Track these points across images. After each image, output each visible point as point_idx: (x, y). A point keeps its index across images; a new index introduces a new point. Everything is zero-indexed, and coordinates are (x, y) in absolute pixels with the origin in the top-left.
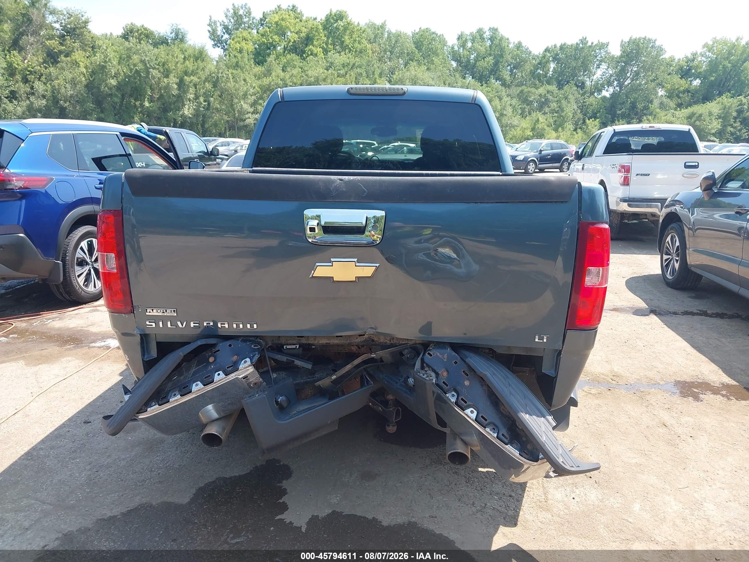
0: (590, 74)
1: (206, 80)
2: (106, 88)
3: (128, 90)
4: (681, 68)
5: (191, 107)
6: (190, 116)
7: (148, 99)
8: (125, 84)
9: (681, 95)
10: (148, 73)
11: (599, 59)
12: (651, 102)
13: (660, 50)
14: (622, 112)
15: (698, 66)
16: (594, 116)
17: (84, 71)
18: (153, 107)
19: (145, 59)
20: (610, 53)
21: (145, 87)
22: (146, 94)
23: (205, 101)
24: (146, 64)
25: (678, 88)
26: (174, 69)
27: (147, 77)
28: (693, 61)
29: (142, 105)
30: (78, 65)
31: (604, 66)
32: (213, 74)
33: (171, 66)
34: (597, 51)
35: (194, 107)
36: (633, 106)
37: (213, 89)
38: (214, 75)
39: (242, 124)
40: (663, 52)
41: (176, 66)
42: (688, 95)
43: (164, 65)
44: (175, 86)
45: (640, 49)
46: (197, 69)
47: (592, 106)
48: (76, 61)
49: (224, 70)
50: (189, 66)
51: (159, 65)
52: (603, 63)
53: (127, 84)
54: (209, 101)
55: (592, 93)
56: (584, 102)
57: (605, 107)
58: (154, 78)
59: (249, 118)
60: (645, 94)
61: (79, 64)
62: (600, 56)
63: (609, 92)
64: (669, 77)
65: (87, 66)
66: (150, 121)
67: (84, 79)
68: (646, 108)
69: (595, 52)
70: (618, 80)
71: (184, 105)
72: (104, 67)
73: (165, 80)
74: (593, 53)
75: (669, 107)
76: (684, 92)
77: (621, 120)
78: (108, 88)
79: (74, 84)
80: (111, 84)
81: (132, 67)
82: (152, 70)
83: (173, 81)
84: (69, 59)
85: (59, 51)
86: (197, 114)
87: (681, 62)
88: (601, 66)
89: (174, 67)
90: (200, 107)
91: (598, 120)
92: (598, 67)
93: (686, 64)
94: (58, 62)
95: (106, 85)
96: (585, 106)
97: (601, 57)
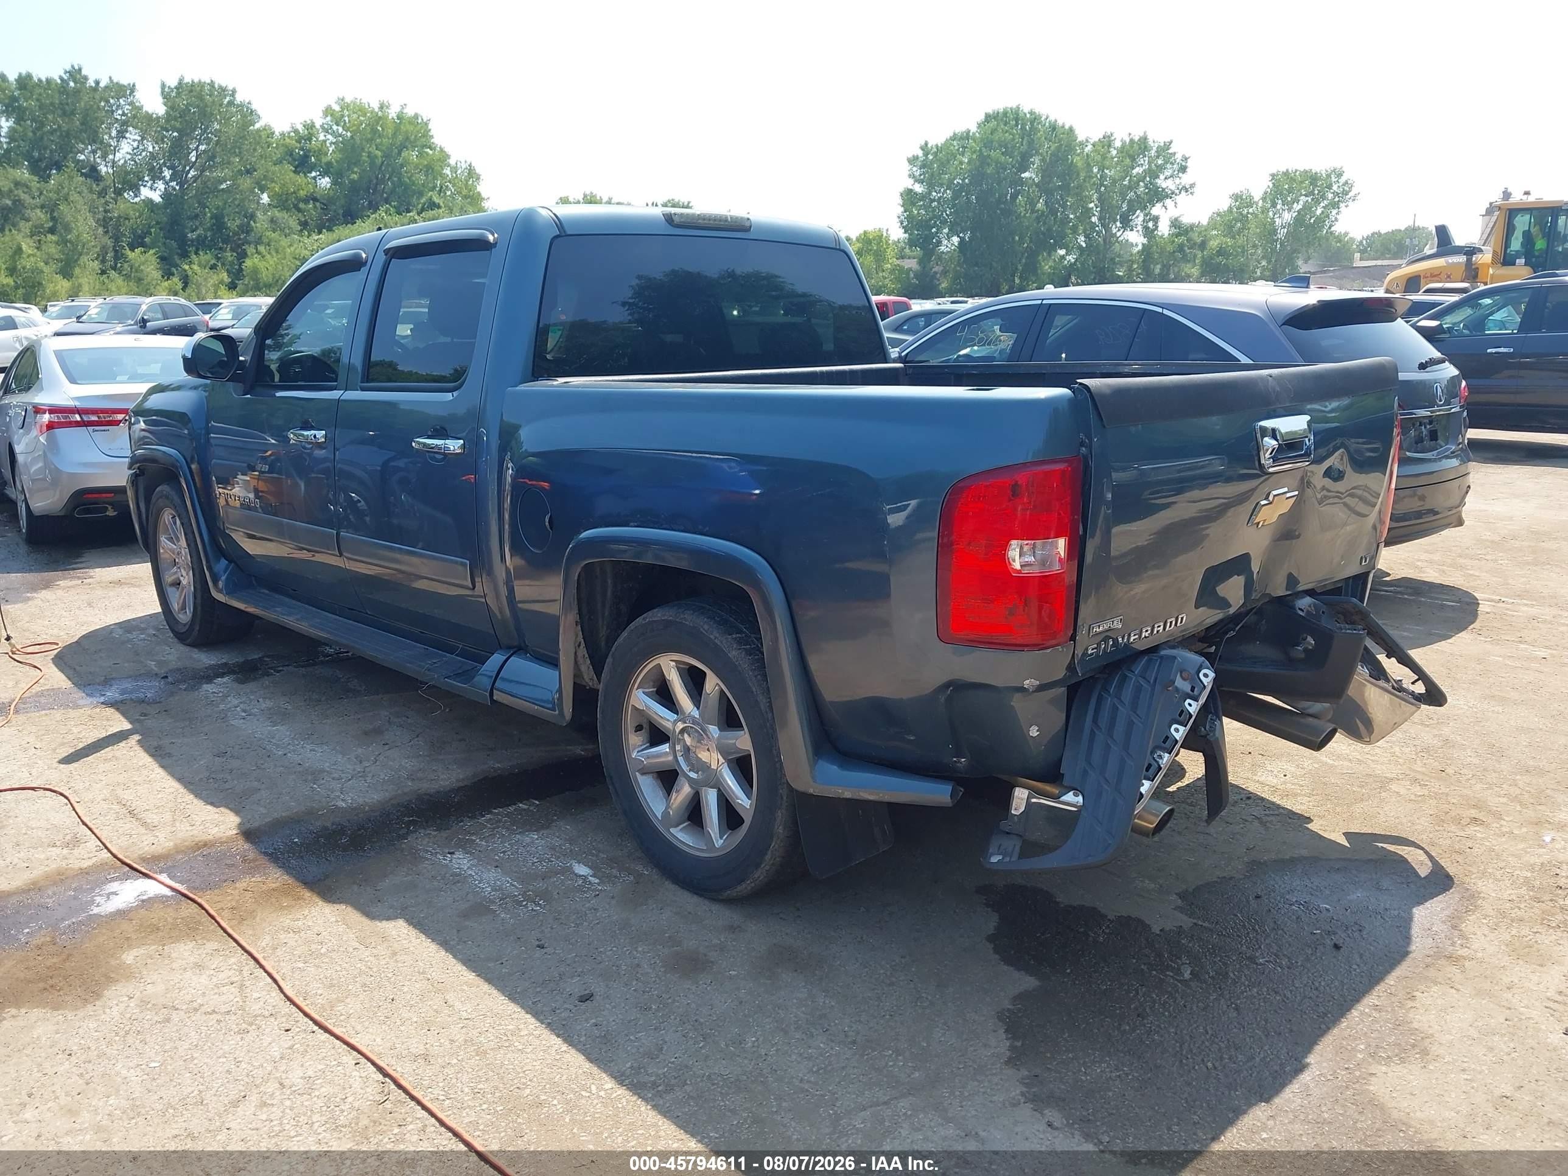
0: (106, 150)
4: (290, 153)
9: (302, 205)
11: (119, 117)
12: (252, 217)
13: (248, 114)
14: (199, 236)
15: (320, 150)
16: (138, 242)
20: (140, 108)
25: (294, 192)
28: (310, 139)
31: (133, 135)
34: (112, 101)
36: (219, 223)
40: (254, 117)
42: (315, 207)
45: (206, 106)
47: (129, 220)
52: (131, 129)
55: (119, 193)
56: (106, 211)
57: (158, 223)
60: (235, 199)
62: (120, 112)
63: (158, 192)
64: (277, 168)
68: (246, 229)
69: (107, 101)
70: (172, 167)
74: (103, 104)
75: (290, 228)
76: (306, 201)
77: (201, 253)
87: (288, 140)
88: (128, 135)
91: (152, 252)
92: (121, 135)
93: (298, 145)
96: (111, 219)
97: (124, 114)
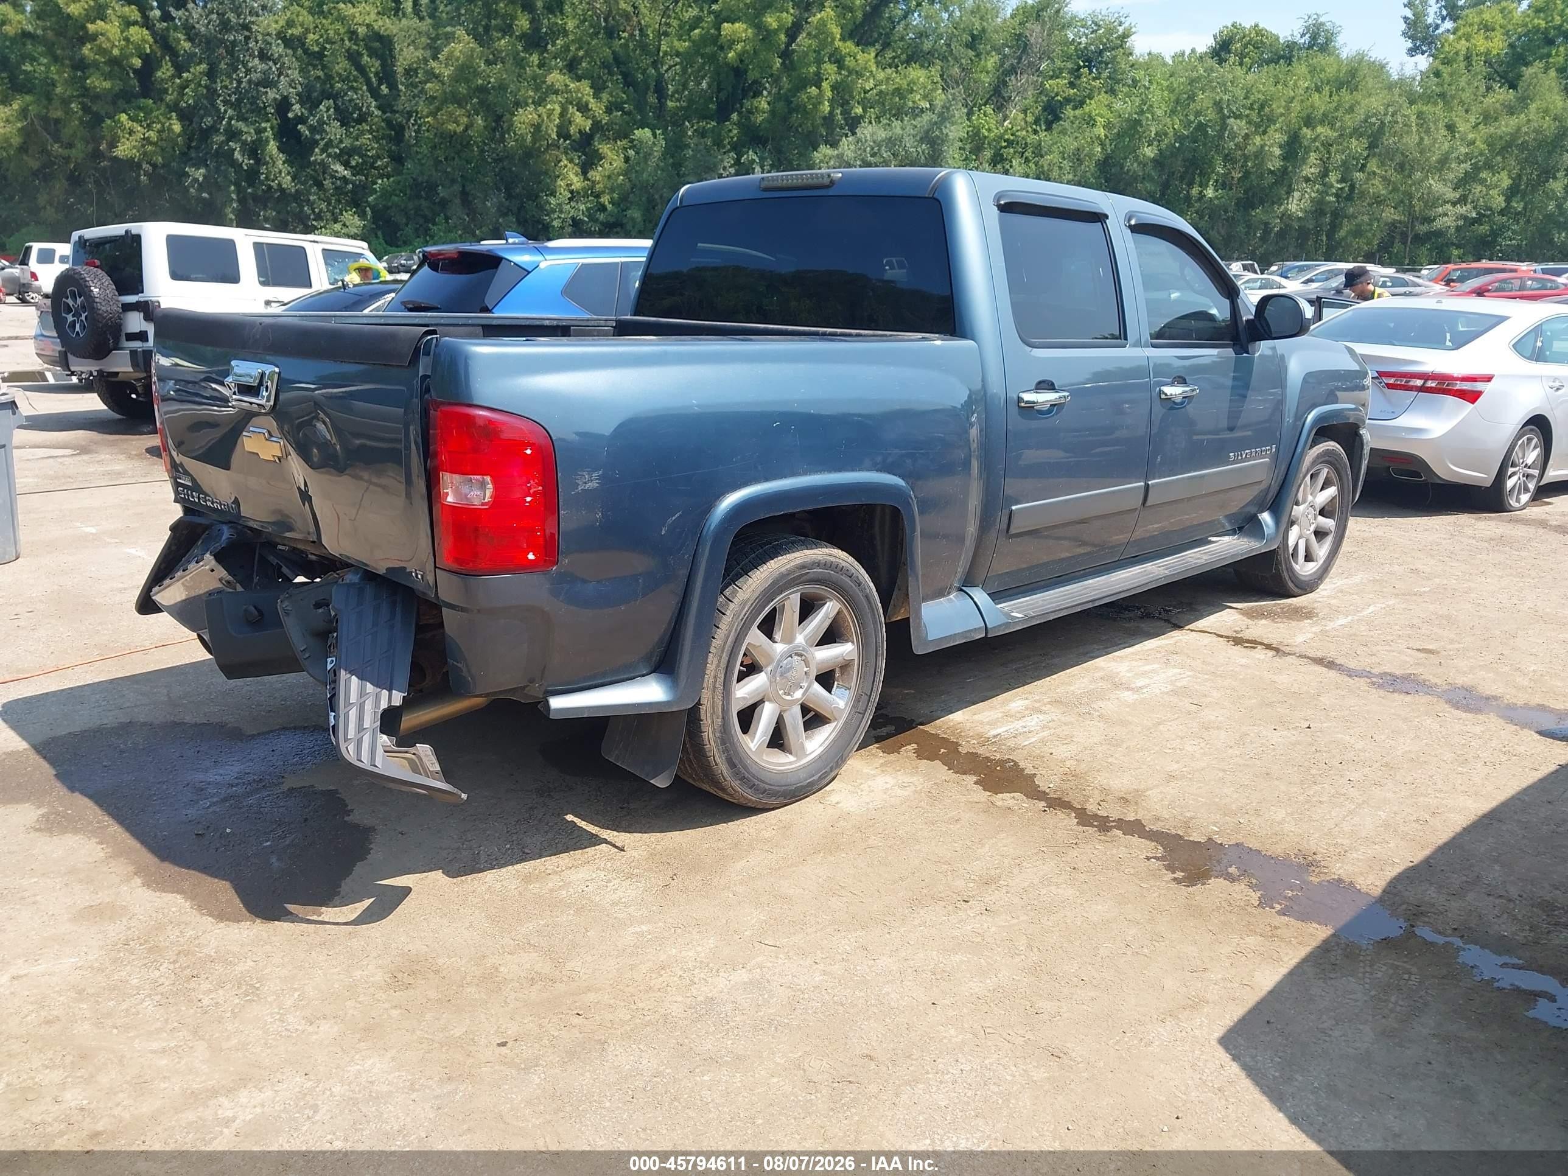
1: (1357, 133)
2: (1135, 165)
3: (1179, 167)
5: (1307, 196)
6: (1300, 214)
7: (1216, 181)
8: (1172, 153)
10: (1224, 126)
17: (1102, 132)
18: (1222, 197)
19: (1221, 99)
21: (1213, 158)
22: (1213, 172)
23: (1342, 180)
24: (1222, 109)
26: (1282, 115)
27: (1221, 137)
29: (1201, 196)
30: (1092, 122)
32: (1370, 117)
33: (1278, 108)
35: (1313, 195)
37: (1365, 154)
38: (1373, 120)
39: (1423, 229)
41: (1287, 108)
43: (1262, 107)
44: (1277, 151)
46: (1336, 109)
48: (1089, 116)
49: (1401, 106)
50: (1317, 105)
51: (1251, 108)
53: (1174, 153)
54: (1352, 180)
58: (1233, 135)
59: (1447, 215)
61: (1094, 120)
65: (1110, 122)
66: (1213, 229)
67: (1099, 149)
71: (1290, 192)
72: (1138, 122)
73: (1258, 140)
78: (1139, 164)
79: (1078, 160)
80: (1144, 156)
81: (1192, 118)
82: (1232, 120)
83: (1273, 142)
84: (1078, 112)
85: (1064, 98)
86: (1319, 209)
89: (1282, 110)
90: (1328, 195)
94: (1060, 119)
95: (1136, 158)
